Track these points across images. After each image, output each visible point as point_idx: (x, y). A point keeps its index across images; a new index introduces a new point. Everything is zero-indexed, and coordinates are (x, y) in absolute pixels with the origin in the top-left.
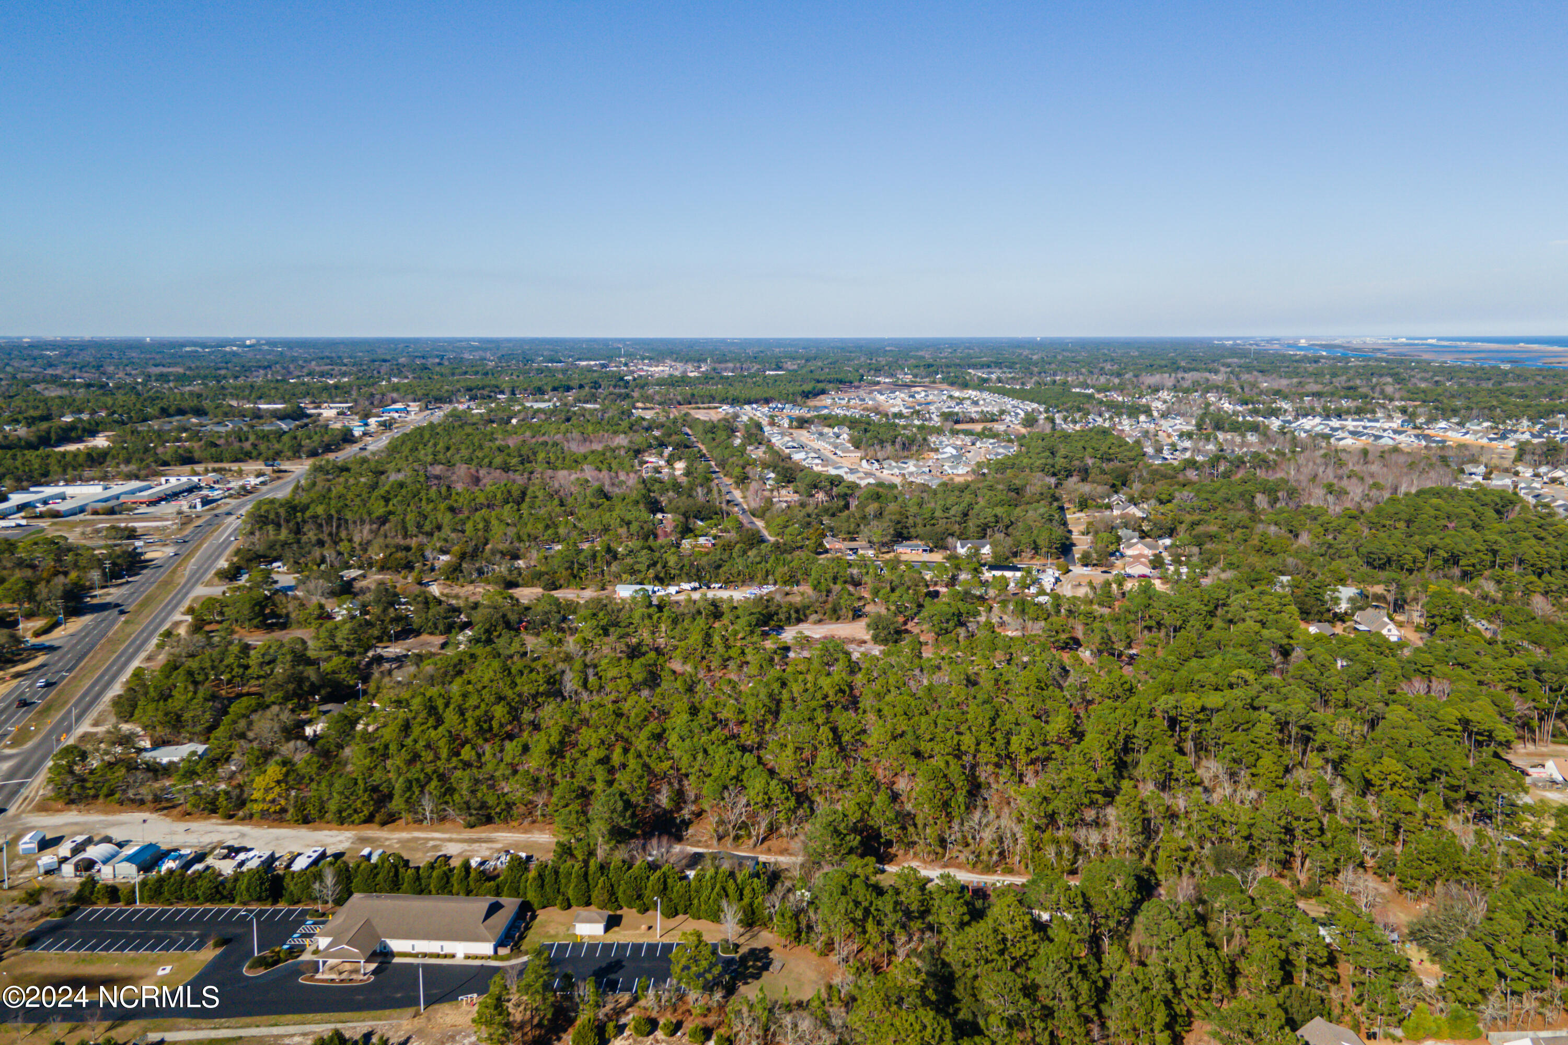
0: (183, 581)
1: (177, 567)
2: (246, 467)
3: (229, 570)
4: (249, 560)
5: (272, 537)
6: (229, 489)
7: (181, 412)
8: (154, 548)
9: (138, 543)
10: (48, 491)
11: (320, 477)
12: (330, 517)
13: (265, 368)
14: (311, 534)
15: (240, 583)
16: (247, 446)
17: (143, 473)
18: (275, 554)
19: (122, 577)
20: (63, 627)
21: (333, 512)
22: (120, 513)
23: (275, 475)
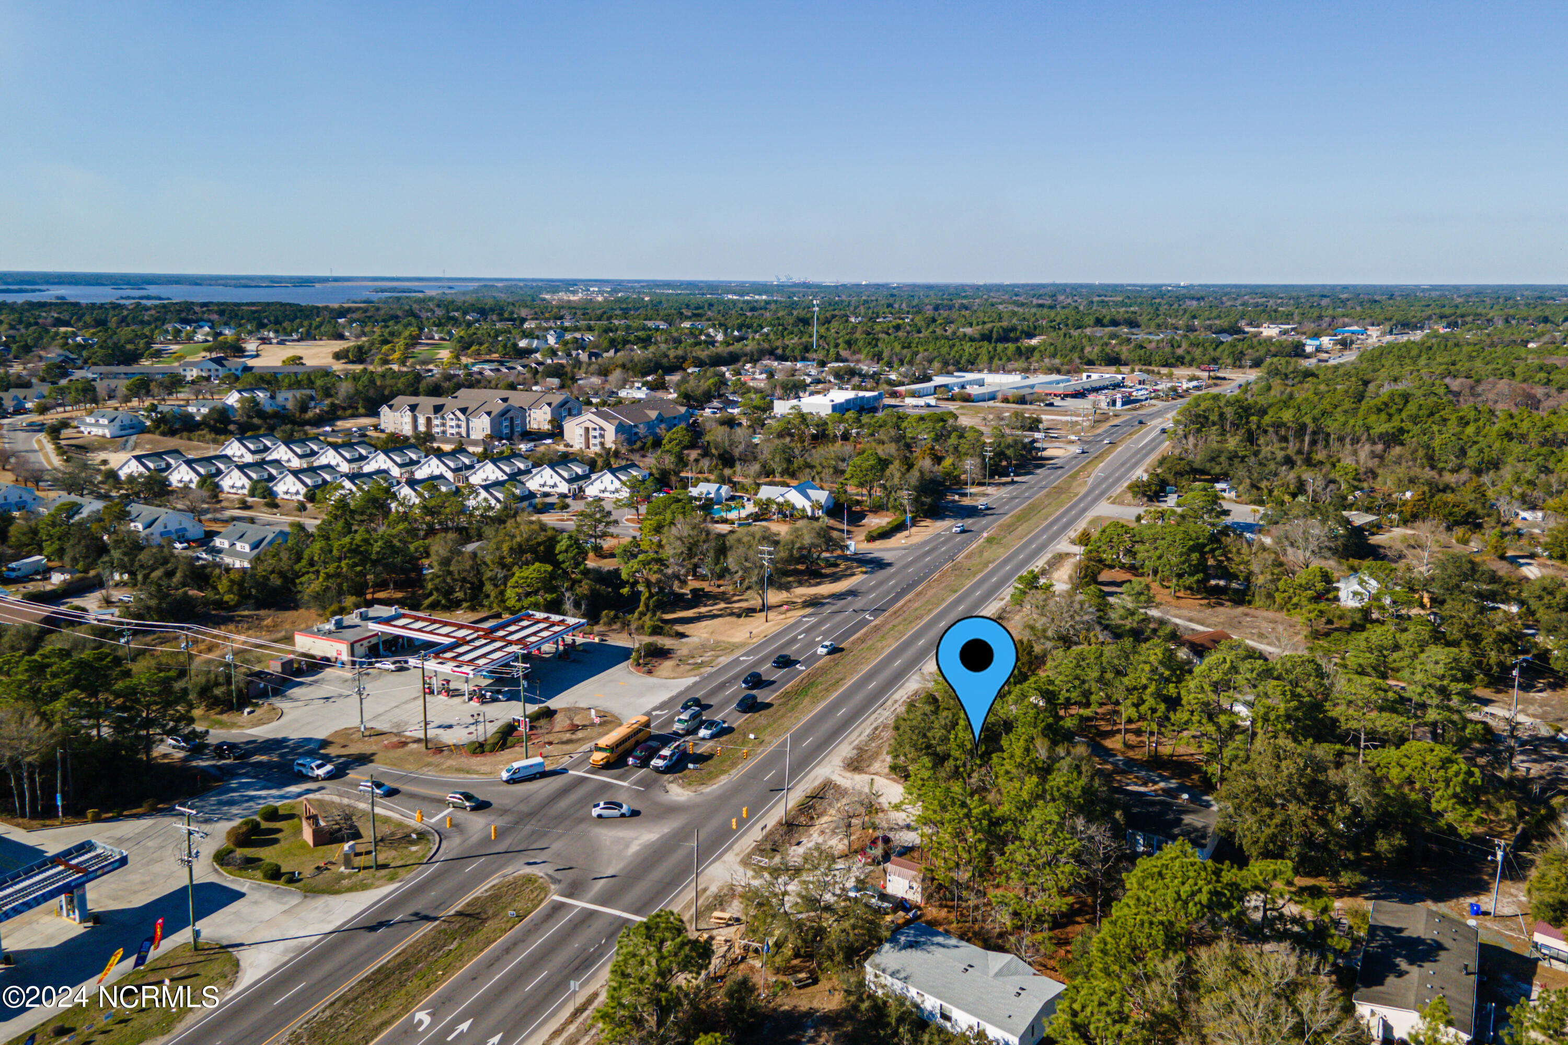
0: (1083, 491)
1: (1078, 472)
2: (1177, 372)
3: (1149, 484)
4: (1179, 474)
5: (1215, 445)
6: (1155, 391)
7: (1115, 323)
8: (1057, 444)
9: (1037, 435)
10: (969, 376)
11: (1276, 382)
12: (1303, 428)
13: (1198, 299)
14: (1270, 447)
15: (1164, 506)
16: (1180, 352)
17: (1066, 367)
18: (1217, 470)
19: (1008, 476)
20: (906, 533)
21: (1308, 420)
22: (1031, 403)
23: (1211, 382)
